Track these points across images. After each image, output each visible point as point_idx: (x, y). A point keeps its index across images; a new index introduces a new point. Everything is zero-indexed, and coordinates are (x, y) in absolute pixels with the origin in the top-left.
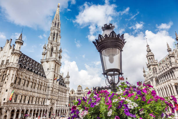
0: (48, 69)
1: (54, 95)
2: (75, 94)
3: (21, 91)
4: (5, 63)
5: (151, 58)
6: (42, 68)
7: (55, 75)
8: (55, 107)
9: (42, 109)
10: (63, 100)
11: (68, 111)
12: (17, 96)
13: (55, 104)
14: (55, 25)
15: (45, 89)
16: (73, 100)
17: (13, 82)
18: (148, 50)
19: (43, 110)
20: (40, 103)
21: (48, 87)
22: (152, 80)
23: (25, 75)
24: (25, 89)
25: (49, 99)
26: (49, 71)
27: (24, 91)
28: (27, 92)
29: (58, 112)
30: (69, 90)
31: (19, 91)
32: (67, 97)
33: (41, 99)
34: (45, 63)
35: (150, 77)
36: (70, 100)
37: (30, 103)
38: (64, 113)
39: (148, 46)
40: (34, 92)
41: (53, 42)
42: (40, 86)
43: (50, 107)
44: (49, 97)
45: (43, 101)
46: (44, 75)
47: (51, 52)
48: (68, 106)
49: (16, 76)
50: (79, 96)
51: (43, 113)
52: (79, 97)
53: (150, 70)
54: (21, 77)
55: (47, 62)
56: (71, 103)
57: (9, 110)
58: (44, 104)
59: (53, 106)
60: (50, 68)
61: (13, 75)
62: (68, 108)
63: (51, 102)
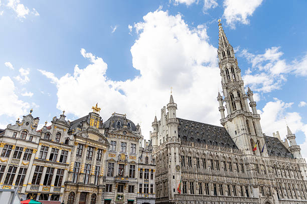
0: (236, 131)
1: (265, 177)
3: (196, 175)
6: (227, 133)
7: (251, 140)
8: (277, 201)
12: (193, 184)
14: (224, 55)
15: (240, 169)
17: (178, 163)
20: (240, 195)
21: (246, 165)
23: (195, 150)
24: (202, 172)
25: (255, 187)
26: (238, 135)
27: (201, 176)
28: (206, 177)
31: (193, 177)
33: (238, 188)
34: (229, 124)
37: (219, 194)
40: (220, 176)
43: (262, 202)
45: (245, 191)
47: (231, 102)
49: (179, 154)
54: (189, 155)
55: (231, 120)
58: (248, 196)
59: (271, 201)
60: (238, 130)
61: (175, 154)
63: (262, 191)
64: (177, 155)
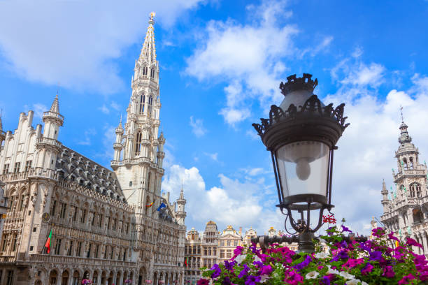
0: (131, 182)
1: (149, 241)
2: (200, 239)
3: (70, 230)
4: (22, 169)
5: (408, 160)
6: (117, 181)
7: (148, 197)
8: (152, 266)
9: (122, 269)
10: (171, 253)
11: (183, 276)
12: (60, 242)
13: (152, 261)
15: (125, 229)
16: (195, 252)
17: (48, 211)
18: (403, 139)
19: (123, 272)
20: (116, 258)
21: (133, 224)
22: (404, 214)
23: (75, 196)
24: (78, 227)
25: (136, 250)
26: (133, 187)
27: (76, 232)
28: (82, 234)
29: (158, 276)
30: (184, 232)
31: (63, 232)
32: (180, 245)
33: (117, 250)
34: (123, 169)
35: (400, 206)
36: (188, 253)
37: (93, 256)
38: (174, 279)
39: (404, 127)
40: (100, 234)
41: (140, 119)
42: (113, 222)
43: (139, 267)
44: (137, 244)
45: (123, 254)
46: (122, 198)
47: (135, 142)
48: (182, 265)
49: (53, 198)
50: (210, 244)
51: (124, 279)
52: (210, 248)
53: (401, 188)
54: (65, 201)
55: (128, 166)
56: (190, 259)
57: (44, 269)
58: (124, 259)
59: (147, 265)
60: (135, 181)
61: (46, 196)
62: (183, 269)
63: (141, 256)
64: (49, 198)
